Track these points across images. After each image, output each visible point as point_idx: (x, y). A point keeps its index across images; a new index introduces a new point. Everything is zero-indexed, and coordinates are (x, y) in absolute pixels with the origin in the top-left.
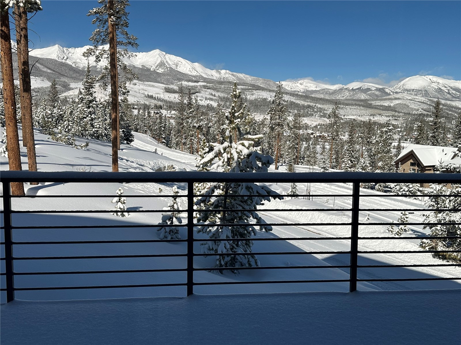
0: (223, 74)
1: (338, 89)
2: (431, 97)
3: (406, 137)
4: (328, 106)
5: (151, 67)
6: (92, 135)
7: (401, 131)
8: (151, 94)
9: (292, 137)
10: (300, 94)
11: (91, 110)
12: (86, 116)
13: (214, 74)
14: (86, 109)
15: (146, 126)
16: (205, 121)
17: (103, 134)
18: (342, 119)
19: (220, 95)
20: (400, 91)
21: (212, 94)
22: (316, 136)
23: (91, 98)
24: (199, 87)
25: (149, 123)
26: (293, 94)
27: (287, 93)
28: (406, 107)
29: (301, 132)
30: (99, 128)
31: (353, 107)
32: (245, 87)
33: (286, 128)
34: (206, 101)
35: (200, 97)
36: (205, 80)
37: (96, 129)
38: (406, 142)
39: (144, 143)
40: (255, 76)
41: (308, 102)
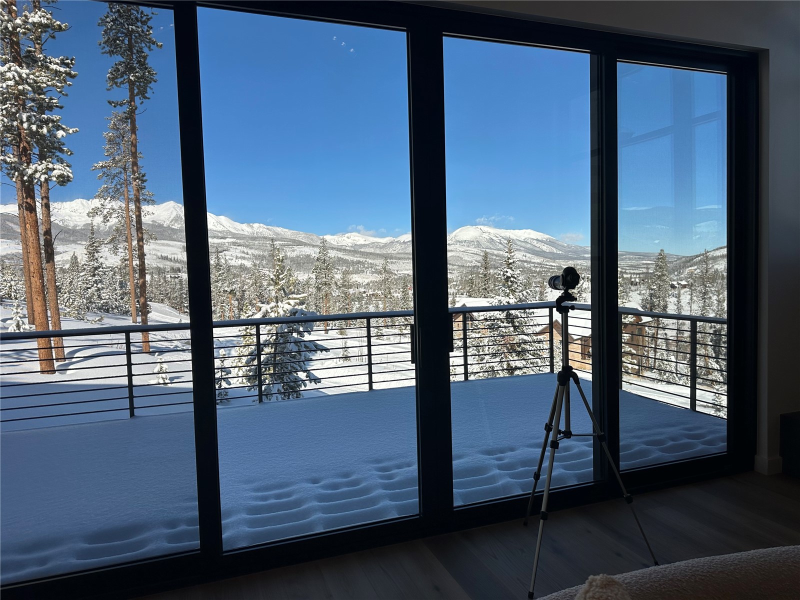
0: (257, 228)
1: (388, 242)
2: (483, 248)
3: (462, 291)
4: (379, 261)
5: (164, 222)
6: (99, 309)
7: (456, 285)
8: (166, 255)
9: (342, 297)
10: (348, 248)
11: (97, 279)
12: (90, 286)
13: (245, 229)
14: (90, 278)
15: (162, 294)
16: (239, 284)
17: (114, 306)
18: (396, 275)
19: (254, 253)
20: (452, 242)
21: (243, 252)
22: (369, 295)
23: (96, 264)
24: (227, 244)
25: (166, 290)
26: (339, 249)
27: (333, 248)
28: (459, 259)
29: (351, 291)
30: (109, 298)
31: (406, 261)
32: (283, 243)
33: (334, 287)
34: (237, 260)
35: (229, 256)
36: (234, 236)
37: (105, 301)
38: (462, 296)
39: (161, 315)
40: (295, 230)
41: (357, 257)
